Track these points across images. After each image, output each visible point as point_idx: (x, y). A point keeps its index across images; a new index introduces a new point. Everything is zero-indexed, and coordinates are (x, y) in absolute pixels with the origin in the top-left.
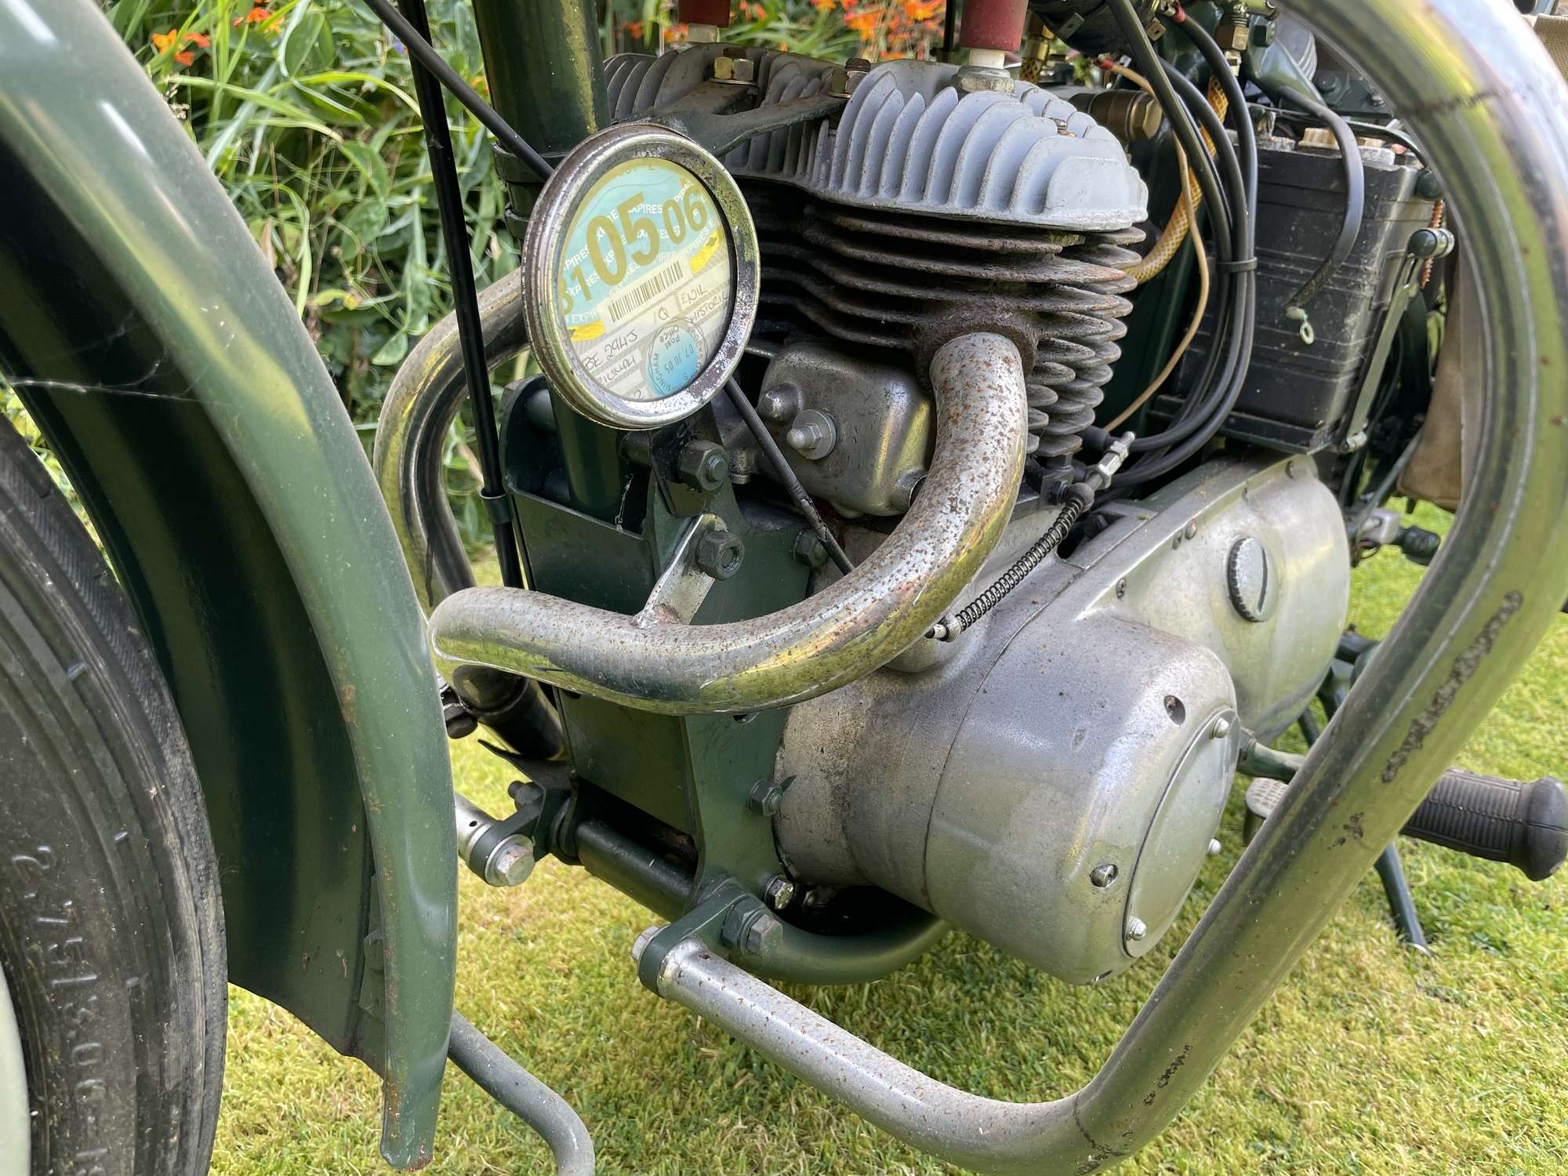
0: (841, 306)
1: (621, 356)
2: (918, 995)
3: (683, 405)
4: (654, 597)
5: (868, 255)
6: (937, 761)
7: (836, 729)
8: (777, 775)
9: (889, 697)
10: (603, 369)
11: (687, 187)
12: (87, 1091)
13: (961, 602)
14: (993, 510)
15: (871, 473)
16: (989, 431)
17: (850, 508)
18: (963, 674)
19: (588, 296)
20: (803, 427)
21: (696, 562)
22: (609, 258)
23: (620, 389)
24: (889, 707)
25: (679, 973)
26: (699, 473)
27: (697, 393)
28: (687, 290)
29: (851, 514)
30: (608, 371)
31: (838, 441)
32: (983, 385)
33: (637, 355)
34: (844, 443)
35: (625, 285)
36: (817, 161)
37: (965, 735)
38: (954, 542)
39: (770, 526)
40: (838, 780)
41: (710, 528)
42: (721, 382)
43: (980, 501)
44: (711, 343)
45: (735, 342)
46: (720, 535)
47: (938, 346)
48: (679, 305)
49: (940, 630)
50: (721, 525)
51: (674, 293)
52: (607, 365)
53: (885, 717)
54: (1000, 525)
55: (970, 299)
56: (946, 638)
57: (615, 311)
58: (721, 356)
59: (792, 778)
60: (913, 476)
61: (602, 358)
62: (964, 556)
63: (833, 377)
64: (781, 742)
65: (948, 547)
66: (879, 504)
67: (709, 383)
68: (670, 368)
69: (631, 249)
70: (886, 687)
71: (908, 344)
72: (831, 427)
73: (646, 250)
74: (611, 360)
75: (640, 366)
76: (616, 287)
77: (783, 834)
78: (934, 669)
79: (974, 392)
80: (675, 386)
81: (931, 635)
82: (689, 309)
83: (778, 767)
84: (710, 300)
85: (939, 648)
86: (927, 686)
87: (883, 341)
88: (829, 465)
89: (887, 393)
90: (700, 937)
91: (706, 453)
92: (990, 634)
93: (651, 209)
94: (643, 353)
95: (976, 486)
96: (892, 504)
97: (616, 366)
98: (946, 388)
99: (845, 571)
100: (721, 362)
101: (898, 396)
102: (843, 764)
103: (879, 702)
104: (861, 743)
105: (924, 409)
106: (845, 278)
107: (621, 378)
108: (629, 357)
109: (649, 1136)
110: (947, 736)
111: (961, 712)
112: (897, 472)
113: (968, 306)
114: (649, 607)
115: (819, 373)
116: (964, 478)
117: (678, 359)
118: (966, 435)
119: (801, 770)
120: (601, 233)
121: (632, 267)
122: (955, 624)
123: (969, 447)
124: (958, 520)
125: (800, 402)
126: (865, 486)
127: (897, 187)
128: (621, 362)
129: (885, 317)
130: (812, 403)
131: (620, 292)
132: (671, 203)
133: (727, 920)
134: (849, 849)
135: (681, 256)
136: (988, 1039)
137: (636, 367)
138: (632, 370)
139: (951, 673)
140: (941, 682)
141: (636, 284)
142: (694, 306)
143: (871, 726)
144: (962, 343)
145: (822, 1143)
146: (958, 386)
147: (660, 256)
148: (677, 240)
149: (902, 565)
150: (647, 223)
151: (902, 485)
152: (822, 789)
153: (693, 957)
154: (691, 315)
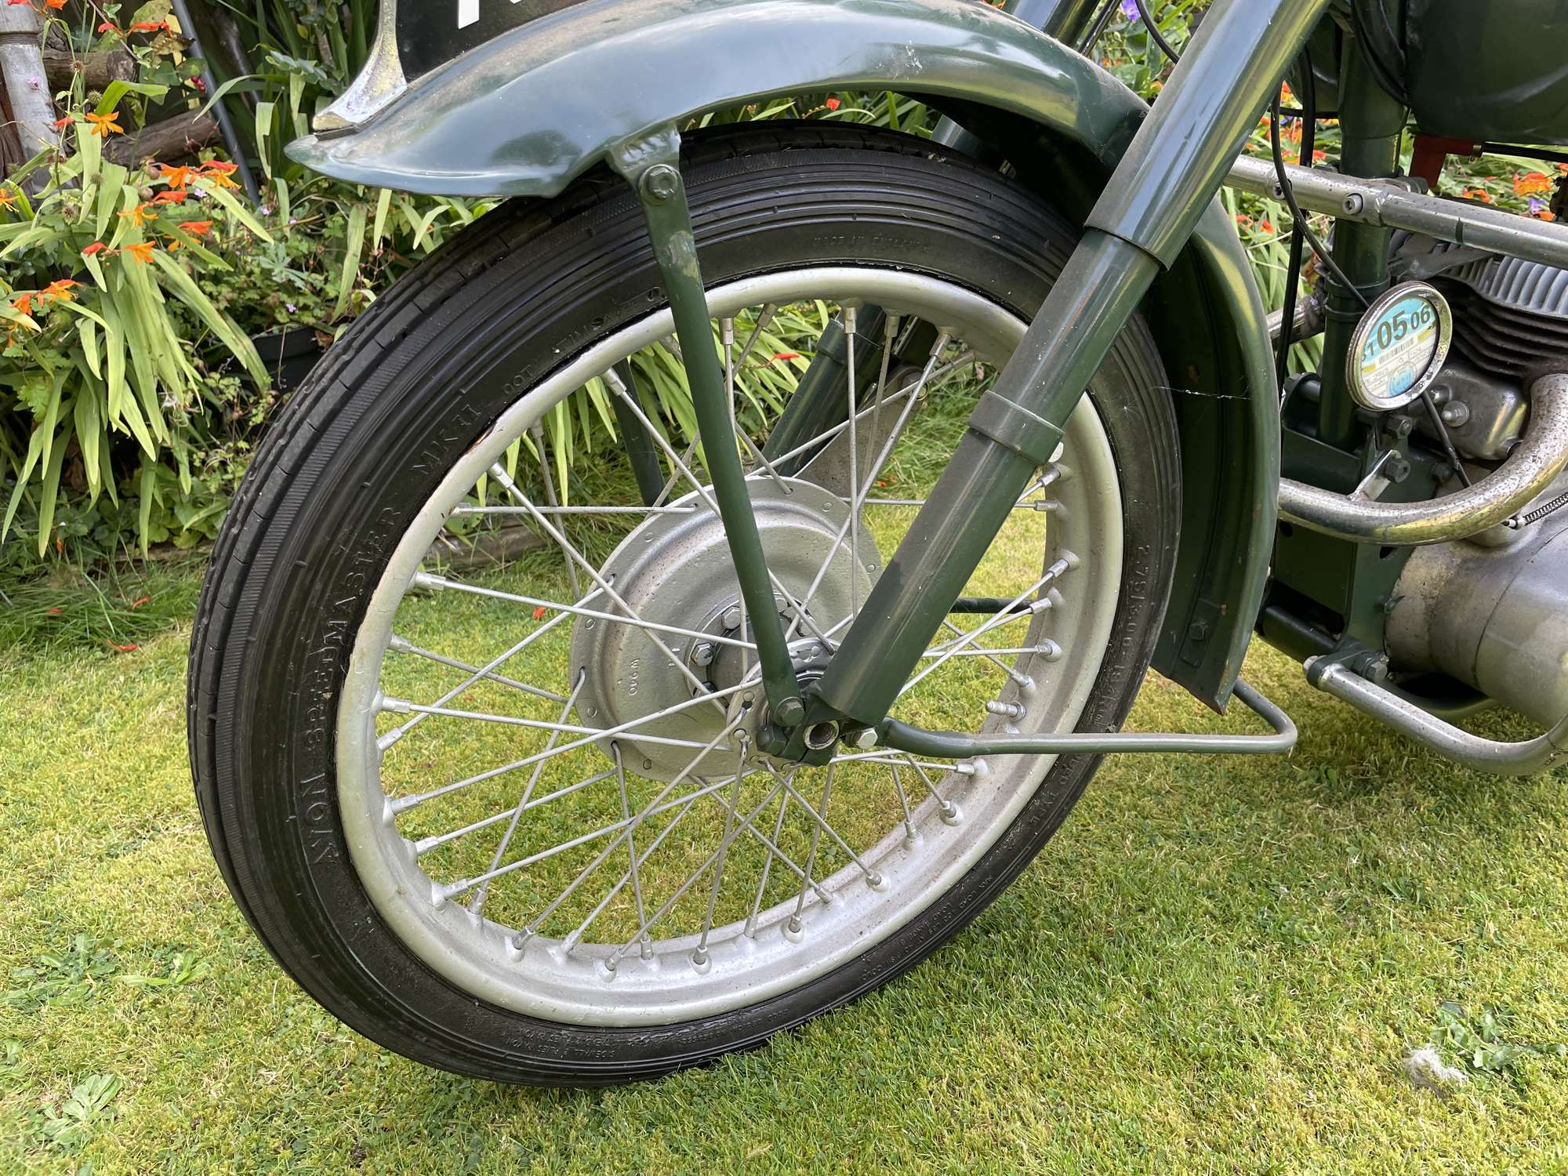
0: (1486, 353)
1: (1381, 379)
2: (1442, 771)
3: (1403, 400)
4: (1360, 487)
5: (1506, 331)
6: (1496, 596)
7: (1435, 573)
8: (1394, 595)
9: (1471, 560)
10: (1371, 384)
11: (1423, 306)
12: (1127, 641)
13: (1526, 510)
14: (1555, 464)
15: (1487, 436)
16: (1559, 425)
17: (1470, 453)
18: (1521, 551)
19: (1373, 354)
20: (1450, 409)
21: (1383, 473)
22: (1385, 339)
23: (1375, 393)
24: (1471, 565)
25: (1331, 678)
26: (1398, 431)
28: (1414, 350)
29: (1469, 457)
30: (1375, 385)
31: (1470, 418)
32: (1560, 402)
33: (1386, 378)
34: (1473, 420)
35: (1389, 349)
36: (1483, 277)
37: (1515, 584)
38: (1531, 476)
39: (1418, 458)
40: (1431, 601)
41: (1393, 457)
42: (1421, 391)
43: (1549, 459)
44: (1419, 373)
46: (1399, 461)
47: (1537, 378)
48: (1409, 357)
49: (1512, 522)
50: (1399, 456)
51: (1408, 352)
52: (1373, 383)
53: (1467, 569)
54: (1558, 470)
55: (1559, 357)
56: (1516, 527)
57: (1382, 360)
58: (1424, 378)
59: (1402, 597)
60: (1511, 441)
61: (1372, 380)
62: (1536, 483)
63: (1472, 385)
64: (1399, 577)
65: (1527, 479)
66: (1488, 453)
67: (1416, 391)
68: (1399, 383)
69: (1394, 334)
70: (1469, 553)
71: (1520, 374)
72: (1467, 411)
73: (1401, 334)
74: (1375, 380)
75: (1387, 383)
76: (1385, 350)
77: (1389, 629)
78: (1504, 546)
79: (1554, 404)
80: (1400, 391)
81: (1507, 524)
83: (1395, 590)
84: (1422, 354)
85: (1509, 533)
86: (1497, 555)
87: (1506, 372)
88: (1463, 431)
89: (1504, 397)
90: (1343, 663)
91: (1403, 423)
92: (1541, 531)
93: (1407, 317)
94: (1389, 377)
95: (1548, 451)
96: (1496, 453)
97: (1378, 383)
98: (1539, 400)
99: (1466, 486)
100: (1423, 381)
101: (1510, 398)
102: (1436, 592)
103: (1465, 561)
104: (1449, 582)
105: (1524, 406)
106: (1491, 340)
107: (1379, 389)
108: (1384, 379)
109: (1262, 798)
110: (1505, 582)
111: (1516, 571)
112: (1502, 438)
113: (1558, 360)
114: (1357, 492)
115: (1464, 382)
116: (1542, 446)
117: (1403, 380)
118: (1547, 426)
119: (1409, 593)
121: (1393, 340)
122: (1522, 521)
123: (1547, 432)
124: (1536, 467)
125: (1451, 396)
126: (1482, 442)
127: (1528, 300)
128: (1380, 381)
129: (1510, 361)
130: (1457, 397)
131: (1387, 351)
132: (1417, 313)
133: (1355, 660)
134: (1430, 643)
135: (1415, 335)
136: (1489, 801)
138: (1384, 385)
139: (1513, 550)
140: (1505, 554)
141: (1393, 348)
142: (1415, 357)
143: (1458, 573)
144: (1552, 378)
145: (1372, 822)
146: (1547, 400)
147: (1406, 336)
148: (1414, 328)
149: (1502, 484)
150: (1404, 323)
151: (1504, 445)
152: (1419, 606)
153: (1339, 671)
154: (1412, 361)
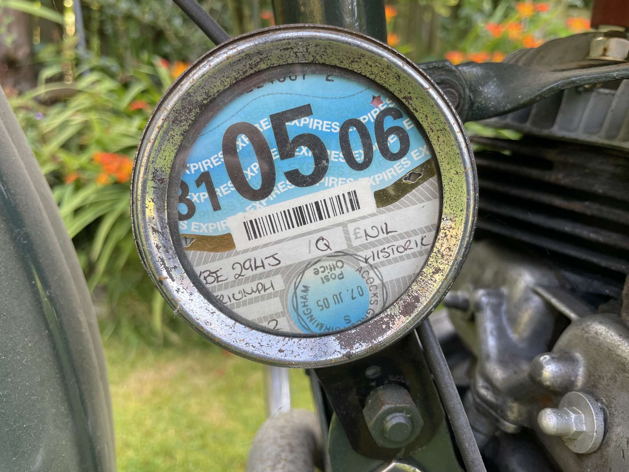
1: (254, 278)
10: (226, 287)
11: (382, 107)
19: (216, 207)
22: (252, 171)
23: (249, 313)
27: (347, 343)
28: (364, 225)
30: (236, 290)
31: (604, 443)
33: (278, 281)
35: (269, 203)
44: (393, 291)
45: (417, 299)
48: (348, 239)
51: (343, 225)
52: (233, 285)
57: (253, 228)
68: (324, 305)
69: (284, 166)
73: (308, 169)
75: (282, 295)
76: (257, 203)
80: (322, 328)
82: (365, 247)
84: (402, 242)
91: (386, 407)
93: (322, 126)
94: (286, 281)
97: (248, 287)
100: (392, 317)
107: (251, 302)
108: (266, 282)
117: (338, 298)
120: (243, 142)
121: (284, 186)
128: (254, 285)
131: (262, 210)
132: (355, 122)
137: (275, 295)
138: (269, 297)
141: (288, 205)
142: (373, 245)
147: (327, 180)
148: (357, 166)
154: (367, 253)
